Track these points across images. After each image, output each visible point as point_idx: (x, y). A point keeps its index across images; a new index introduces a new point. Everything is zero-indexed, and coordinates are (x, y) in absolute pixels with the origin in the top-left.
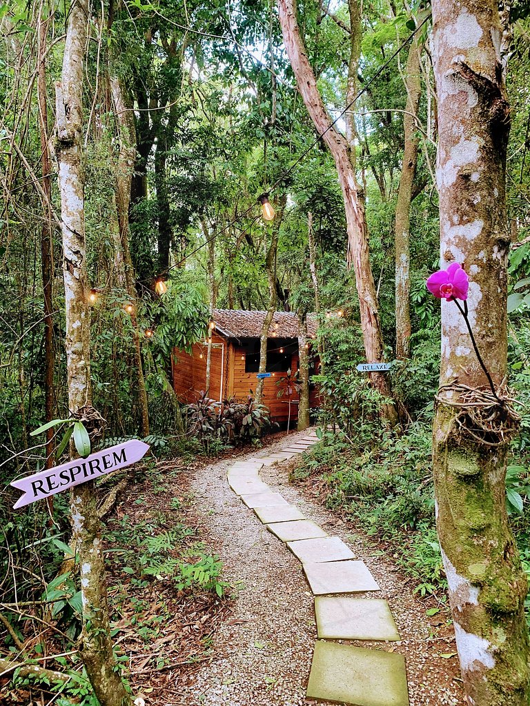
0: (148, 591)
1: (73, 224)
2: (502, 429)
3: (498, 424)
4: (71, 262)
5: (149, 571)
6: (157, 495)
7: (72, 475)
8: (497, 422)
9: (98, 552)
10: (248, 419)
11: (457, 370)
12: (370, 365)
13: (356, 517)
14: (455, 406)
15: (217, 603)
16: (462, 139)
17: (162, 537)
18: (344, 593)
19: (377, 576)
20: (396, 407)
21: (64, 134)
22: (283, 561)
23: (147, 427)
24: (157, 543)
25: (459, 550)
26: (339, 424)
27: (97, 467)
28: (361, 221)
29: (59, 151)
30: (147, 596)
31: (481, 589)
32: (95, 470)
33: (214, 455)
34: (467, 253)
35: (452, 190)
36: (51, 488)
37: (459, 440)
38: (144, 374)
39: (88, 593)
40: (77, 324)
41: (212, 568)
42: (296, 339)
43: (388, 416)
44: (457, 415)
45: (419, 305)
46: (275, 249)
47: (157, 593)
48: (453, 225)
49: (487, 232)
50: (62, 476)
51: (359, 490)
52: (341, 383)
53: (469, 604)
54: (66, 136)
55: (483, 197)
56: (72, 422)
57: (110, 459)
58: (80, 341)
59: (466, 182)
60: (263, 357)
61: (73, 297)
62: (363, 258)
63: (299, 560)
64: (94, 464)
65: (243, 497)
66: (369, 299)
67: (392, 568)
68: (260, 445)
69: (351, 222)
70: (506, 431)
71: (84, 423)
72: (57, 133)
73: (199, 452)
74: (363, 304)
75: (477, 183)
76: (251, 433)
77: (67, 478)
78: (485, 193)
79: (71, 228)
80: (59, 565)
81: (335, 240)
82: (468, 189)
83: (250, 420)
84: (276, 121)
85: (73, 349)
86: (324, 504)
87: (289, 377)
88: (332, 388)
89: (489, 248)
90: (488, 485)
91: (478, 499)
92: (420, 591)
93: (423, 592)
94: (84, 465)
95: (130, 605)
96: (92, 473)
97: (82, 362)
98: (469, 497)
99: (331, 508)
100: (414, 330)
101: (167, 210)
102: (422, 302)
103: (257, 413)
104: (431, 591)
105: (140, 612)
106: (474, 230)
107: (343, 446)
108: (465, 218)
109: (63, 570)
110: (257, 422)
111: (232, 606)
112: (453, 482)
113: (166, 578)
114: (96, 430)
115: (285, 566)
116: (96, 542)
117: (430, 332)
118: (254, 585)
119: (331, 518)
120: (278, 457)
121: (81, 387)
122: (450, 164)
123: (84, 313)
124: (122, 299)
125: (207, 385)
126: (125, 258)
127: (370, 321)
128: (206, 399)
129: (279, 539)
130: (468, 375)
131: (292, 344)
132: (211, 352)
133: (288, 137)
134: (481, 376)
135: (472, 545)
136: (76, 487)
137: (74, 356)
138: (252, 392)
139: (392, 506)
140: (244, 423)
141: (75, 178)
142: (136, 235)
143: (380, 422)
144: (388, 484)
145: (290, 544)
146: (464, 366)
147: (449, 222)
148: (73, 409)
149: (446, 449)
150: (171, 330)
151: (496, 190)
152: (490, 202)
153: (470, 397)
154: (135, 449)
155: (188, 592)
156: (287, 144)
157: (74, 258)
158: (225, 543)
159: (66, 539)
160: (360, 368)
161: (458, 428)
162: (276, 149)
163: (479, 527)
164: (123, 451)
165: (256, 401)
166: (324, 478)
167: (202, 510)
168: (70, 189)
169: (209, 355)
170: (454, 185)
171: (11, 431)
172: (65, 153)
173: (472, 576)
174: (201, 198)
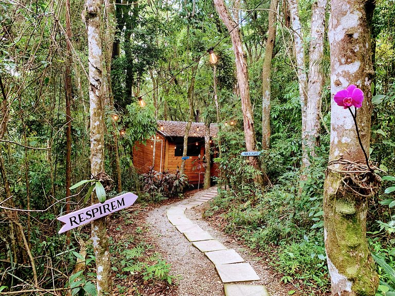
0: (126, 281)
1: (96, 63)
2: (372, 187)
3: (368, 184)
4: (94, 86)
5: (126, 270)
6: (127, 225)
7: (93, 214)
8: (368, 183)
9: (107, 259)
10: (176, 183)
11: (343, 151)
12: (248, 152)
13: (243, 238)
14: (341, 173)
15: (168, 288)
16: (348, 12)
17: (134, 250)
18: (240, 282)
19: (258, 272)
20: (263, 176)
21: (91, 9)
22: (203, 263)
23: (120, 187)
24: (132, 253)
25: (341, 259)
26: (229, 185)
27: (108, 209)
28: (245, 71)
29: (88, 19)
30: (126, 284)
31: (354, 282)
32: (107, 210)
33: (158, 203)
34: (350, 81)
35: (341, 43)
36: (81, 221)
37: (344, 193)
38: (119, 156)
39: (101, 284)
40: (97, 123)
41: (165, 267)
42: (203, 138)
43: (258, 181)
44: (343, 178)
45: (275, 119)
46: (193, 87)
47: (132, 282)
48: (341, 64)
49: (362, 69)
50: (87, 214)
51: (244, 223)
52: (232, 162)
53: (346, 291)
54: (93, 10)
55: (360, 48)
56: (93, 182)
57: (115, 204)
58: (99, 133)
59: (350, 39)
60: (185, 148)
61: (95, 107)
62: (246, 92)
63: (212, 262)
64: (106, 207)
65: (177, 227)
66: (249, 115)
67: (266, 267)
68: (183, 198)
69: (239, 72)
70: (373, 188)
71: (101, 182)
72: (87, 8)
73: (150, 201)
74: (245, 118)
75: (357, 39)
76: (178, 190)
77: (90, 215)
78: (361, 45)
79: (95, 66)
80: (73, 266)
81: (228, 82)
82: (351, 43)
83: (178, 183)
84: (195, 15)
85: (95, 138)
86: (224, 231)
87: (199, 159)
88: (227, 165)
89: (363, 79)
90: (359, 220)
91: (354, 228)
92: (283, 281)
93: (286, 281)
94: (100, 207)
95: (116, 289)
96: (105, 212)
97: (100, 146)
98: (349, 227)
99: (228, 233)
100: (273, 133)
101: (132, 63)
102: (277, 118)
103: (182, 179)
104: (290, 281)
105: (123, 293)
106: (354, 67)
107: (233, 197)
108: (349, 60)
109: (76, 269)
110: (181, 184)
111: (176, 290)
112: (339, 219)
113: (136, 273)
114: (107, 187)
115: (205, 266)
116: (106, 253)
117: (281, 135)
118: (188, 277)
119: (228, 239)
120: (194, 204)
121: (99, 161)
122: (340, 28)
123: (101, 117)
124: (112, 112)
125: (153, 163)
126: (109, 89)
127: (249, 127)
128: (153, 171)
129: (200, 251)
130: (349, 154)
131: (201, 140)
132: (156, 144)
133: (201, 24)
134: (357, 155)
135: (349, 256)
136: (95, 221)
137: (95, 142)
138: (178, 167)
139: (264, 232)
140: (174, 185)
141: (97, 36)
142: (114, 77)
143: (254, 185)
144: (261, 219)
145: (206, 254)
146: (347, 149)
147: (339, 63)
148: (94, 174)
149: (335, 198)
150: (134, 131)
151: (367, 44)
152: (364, 51)
153: (352, 167)
154: (130, 198)
155: (150, 282)
156: (201, 28)
157: (96, 83)
158: (169, 253)
159: (78, 251)
160: (243, 154)
161: (343, 186)
162: (195, 30)
163: (354, 245)
164: (123, 199)
165: (181, 173)
166: (223, 216)
167: (154, 234)
168: (94, 42)
169: (154, 146)
170: (342, 40)
171: (44, 188)
172: (91, 21)
173: (349, 274)
174: (151, 56)
